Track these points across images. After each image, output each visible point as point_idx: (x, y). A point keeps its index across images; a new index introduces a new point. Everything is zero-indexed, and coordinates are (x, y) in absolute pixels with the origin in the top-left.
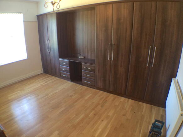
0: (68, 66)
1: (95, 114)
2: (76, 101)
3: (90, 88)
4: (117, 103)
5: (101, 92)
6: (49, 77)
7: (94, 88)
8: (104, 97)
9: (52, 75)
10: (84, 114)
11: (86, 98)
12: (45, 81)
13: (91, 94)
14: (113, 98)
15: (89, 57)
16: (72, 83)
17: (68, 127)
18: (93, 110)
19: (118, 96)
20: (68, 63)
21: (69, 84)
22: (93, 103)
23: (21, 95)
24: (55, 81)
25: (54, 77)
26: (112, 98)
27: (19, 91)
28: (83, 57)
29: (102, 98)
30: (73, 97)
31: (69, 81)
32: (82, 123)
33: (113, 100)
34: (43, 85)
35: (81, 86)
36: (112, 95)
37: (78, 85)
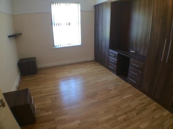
0: (117, 58)
1: (125, 120)
2: (113, 97)
3: (134, 88)
4: (157, 116)
5: (145, 96)
6: (97, 65)
7: (138, 89)
8: (144, 103)
9: (101, 64)
10: (113, 114)
11: (125, 97)
12: (92, 69)
13: (132, 95)
14: (156, 107)
15: (142, 53)
16: (117, 77)
17: (91, 121)
18: (126, 114)
19: (162, 108)
20: (117, 55)
21: (114, 76)
22: (130, 105)
23: (67, 76)
24: (101, 70)
25: (102, 66)
26: (154, 108)
27: (67, 72)
28: (134, 52)
29: (143, 103)
30: (111, 92)
31: (115, 74)
32: (107, 123)
33: (154, 110)
34: (89, 72)
35: (124, 82)
36: (155, 103)
37: (122, 80)
